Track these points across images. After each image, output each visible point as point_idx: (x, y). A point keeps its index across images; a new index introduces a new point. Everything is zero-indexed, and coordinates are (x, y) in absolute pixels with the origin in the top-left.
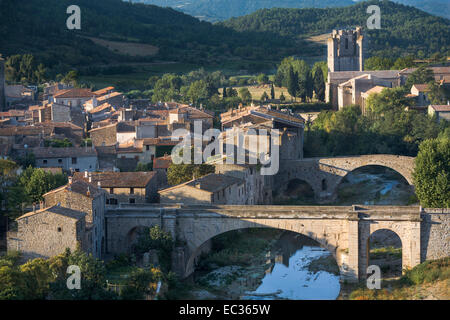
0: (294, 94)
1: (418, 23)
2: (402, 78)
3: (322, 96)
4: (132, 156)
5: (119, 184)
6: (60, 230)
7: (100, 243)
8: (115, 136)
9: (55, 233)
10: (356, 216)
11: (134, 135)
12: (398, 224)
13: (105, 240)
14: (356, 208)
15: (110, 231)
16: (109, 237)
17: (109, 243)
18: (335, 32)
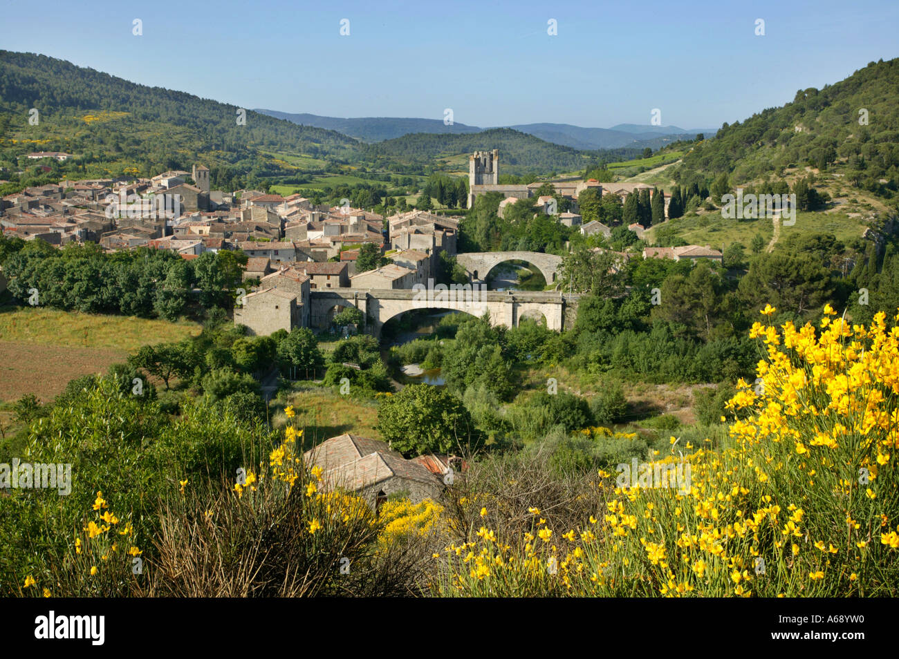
0: (442, 202)
1: (534, 147)
2: (530, 192)
3: (464, 204)
4: (322, 250)
5: (317, 272)
6: (277, 307)
7: (306, 320)
8: (306, 234)
9: (274, 310)
10: (511, 299)
11: (322, 233)
12: (545, 305)
13: (310, 316)
14: (510, 293)
15: (314, 309)
16: (313, 314)
17: (313, 319)
18: (475, 153)
